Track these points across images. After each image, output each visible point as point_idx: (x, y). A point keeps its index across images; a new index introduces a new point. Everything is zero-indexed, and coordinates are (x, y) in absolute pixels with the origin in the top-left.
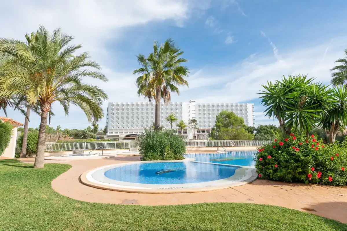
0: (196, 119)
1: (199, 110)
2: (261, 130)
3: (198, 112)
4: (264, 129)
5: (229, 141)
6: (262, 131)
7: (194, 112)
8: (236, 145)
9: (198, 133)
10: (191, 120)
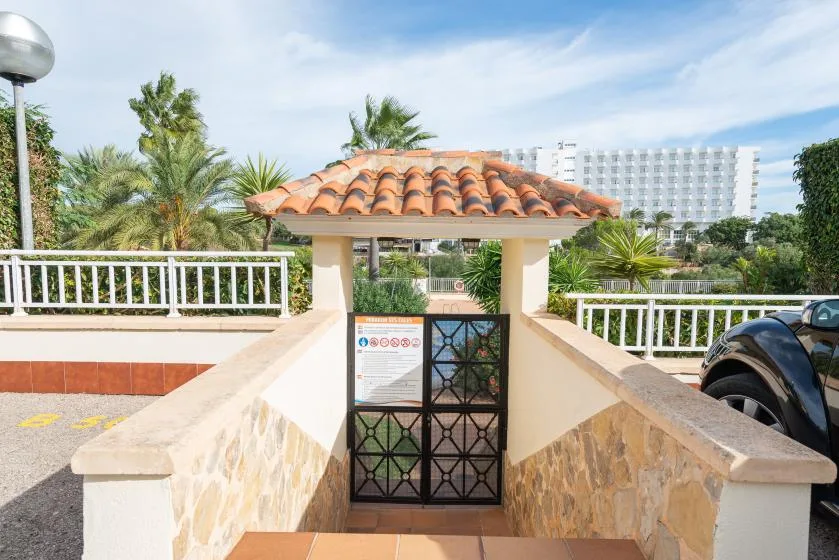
1: (587, 170)
2: (771, 227)
3: (582, 176)
4: (782, 227)
6: (773, 232)
7: (570, 176)
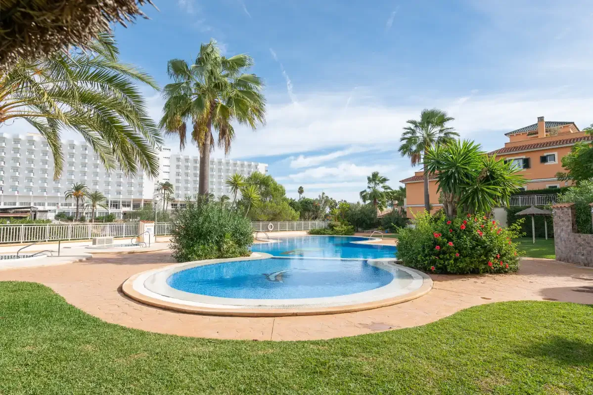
0: (171, 183)
1: (178, 167)
3: (174, 170)
5: (265, 223)
7: (167, 169)
8: (275, 230)
9: (172, 208)
10: (162, 184)
